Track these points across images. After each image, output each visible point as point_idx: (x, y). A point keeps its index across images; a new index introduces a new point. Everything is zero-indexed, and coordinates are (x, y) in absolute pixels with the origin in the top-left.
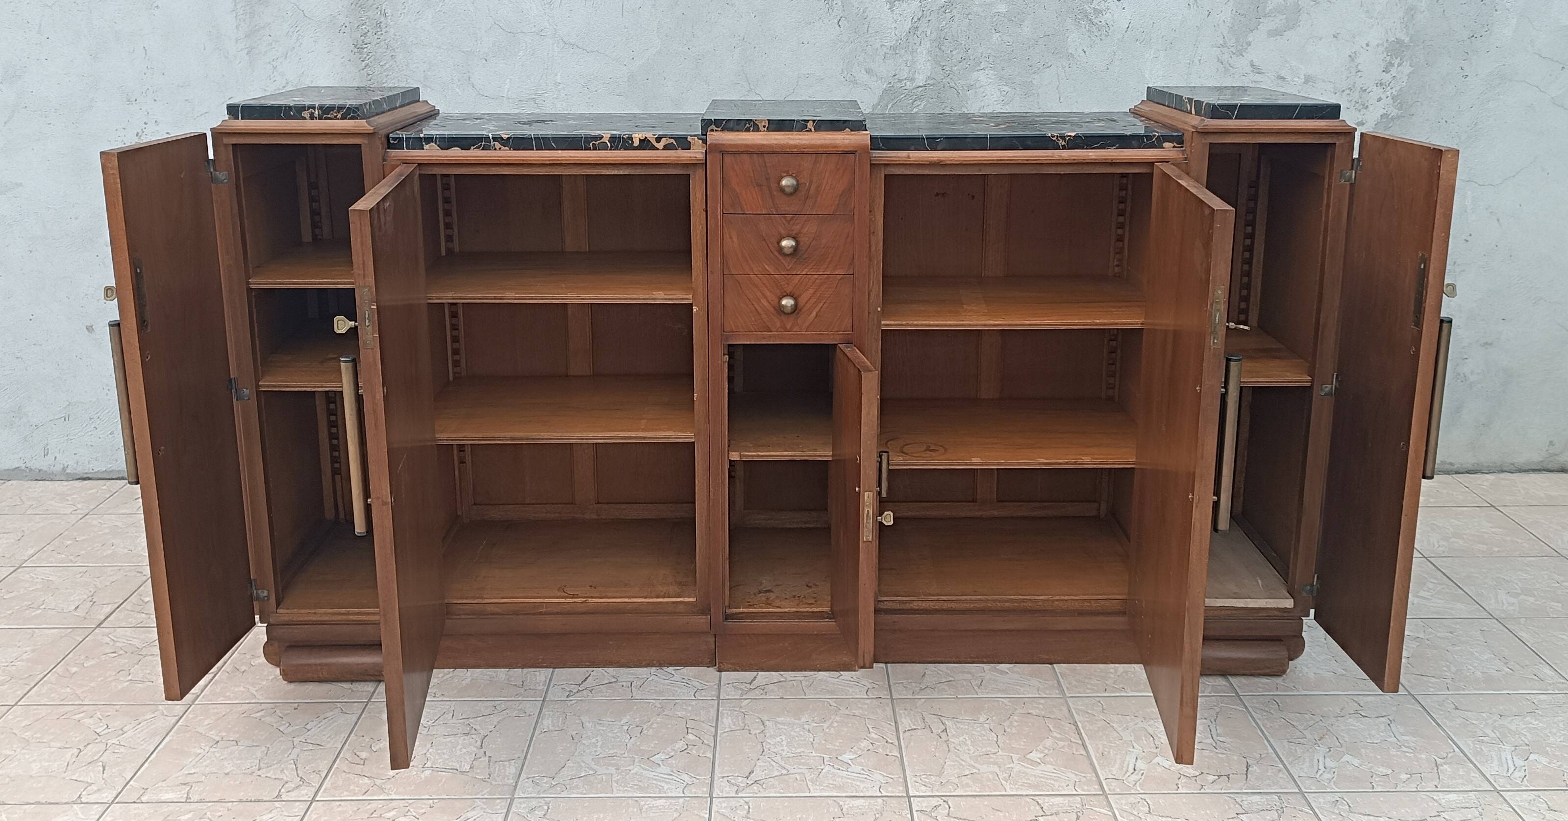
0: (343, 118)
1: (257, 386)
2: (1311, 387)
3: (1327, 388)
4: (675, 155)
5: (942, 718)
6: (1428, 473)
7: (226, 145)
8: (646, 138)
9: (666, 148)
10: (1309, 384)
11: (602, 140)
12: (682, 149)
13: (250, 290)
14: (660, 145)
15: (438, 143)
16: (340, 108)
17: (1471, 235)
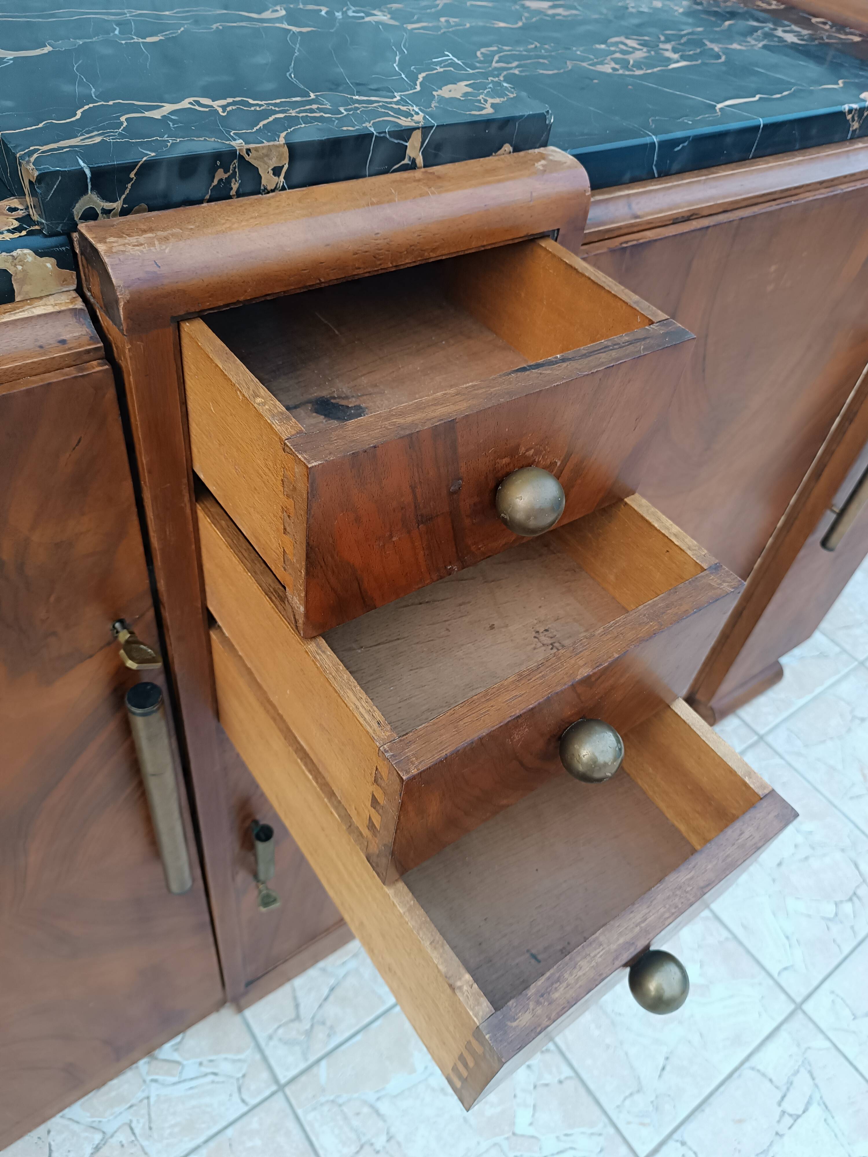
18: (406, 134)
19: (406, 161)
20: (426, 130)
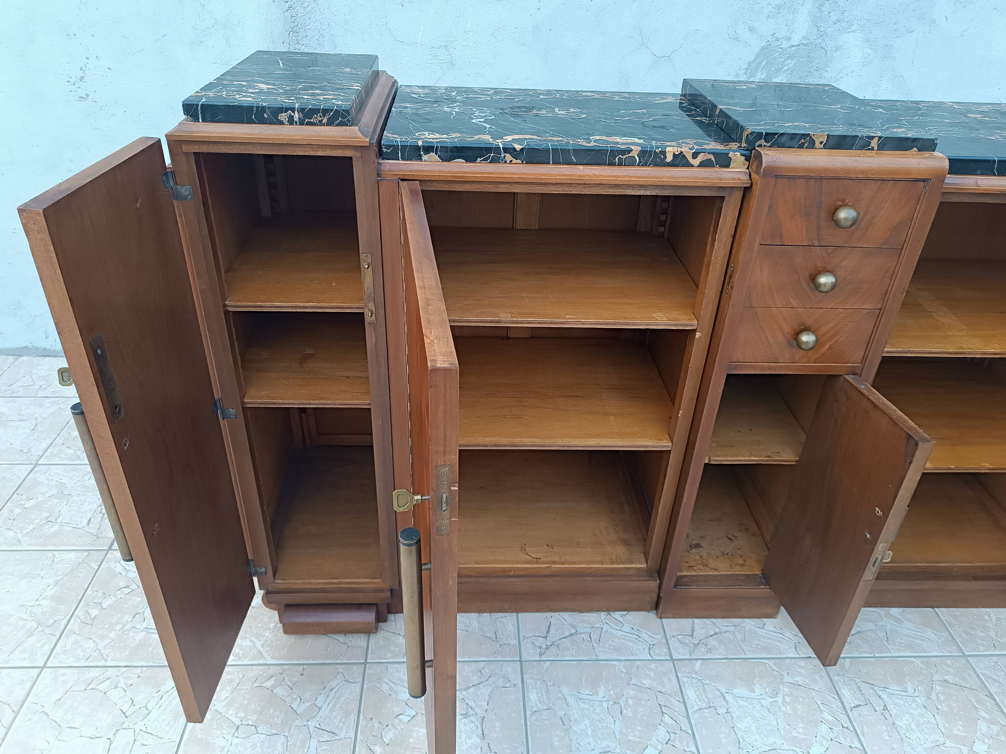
0: (330, 123)
1: (243, 403)
4: (715, 175)
5: (875, 688)
7: (187, 154)
8: (682, 152)
9: (702, 165)
11: (630, 155)
12: (720, 166)
13: (227, 313)
14: (696, 162)
15: (439, 153)
16: (325, 111)
18: (872, 138)
19: (870, 147)
20: (880, 138)
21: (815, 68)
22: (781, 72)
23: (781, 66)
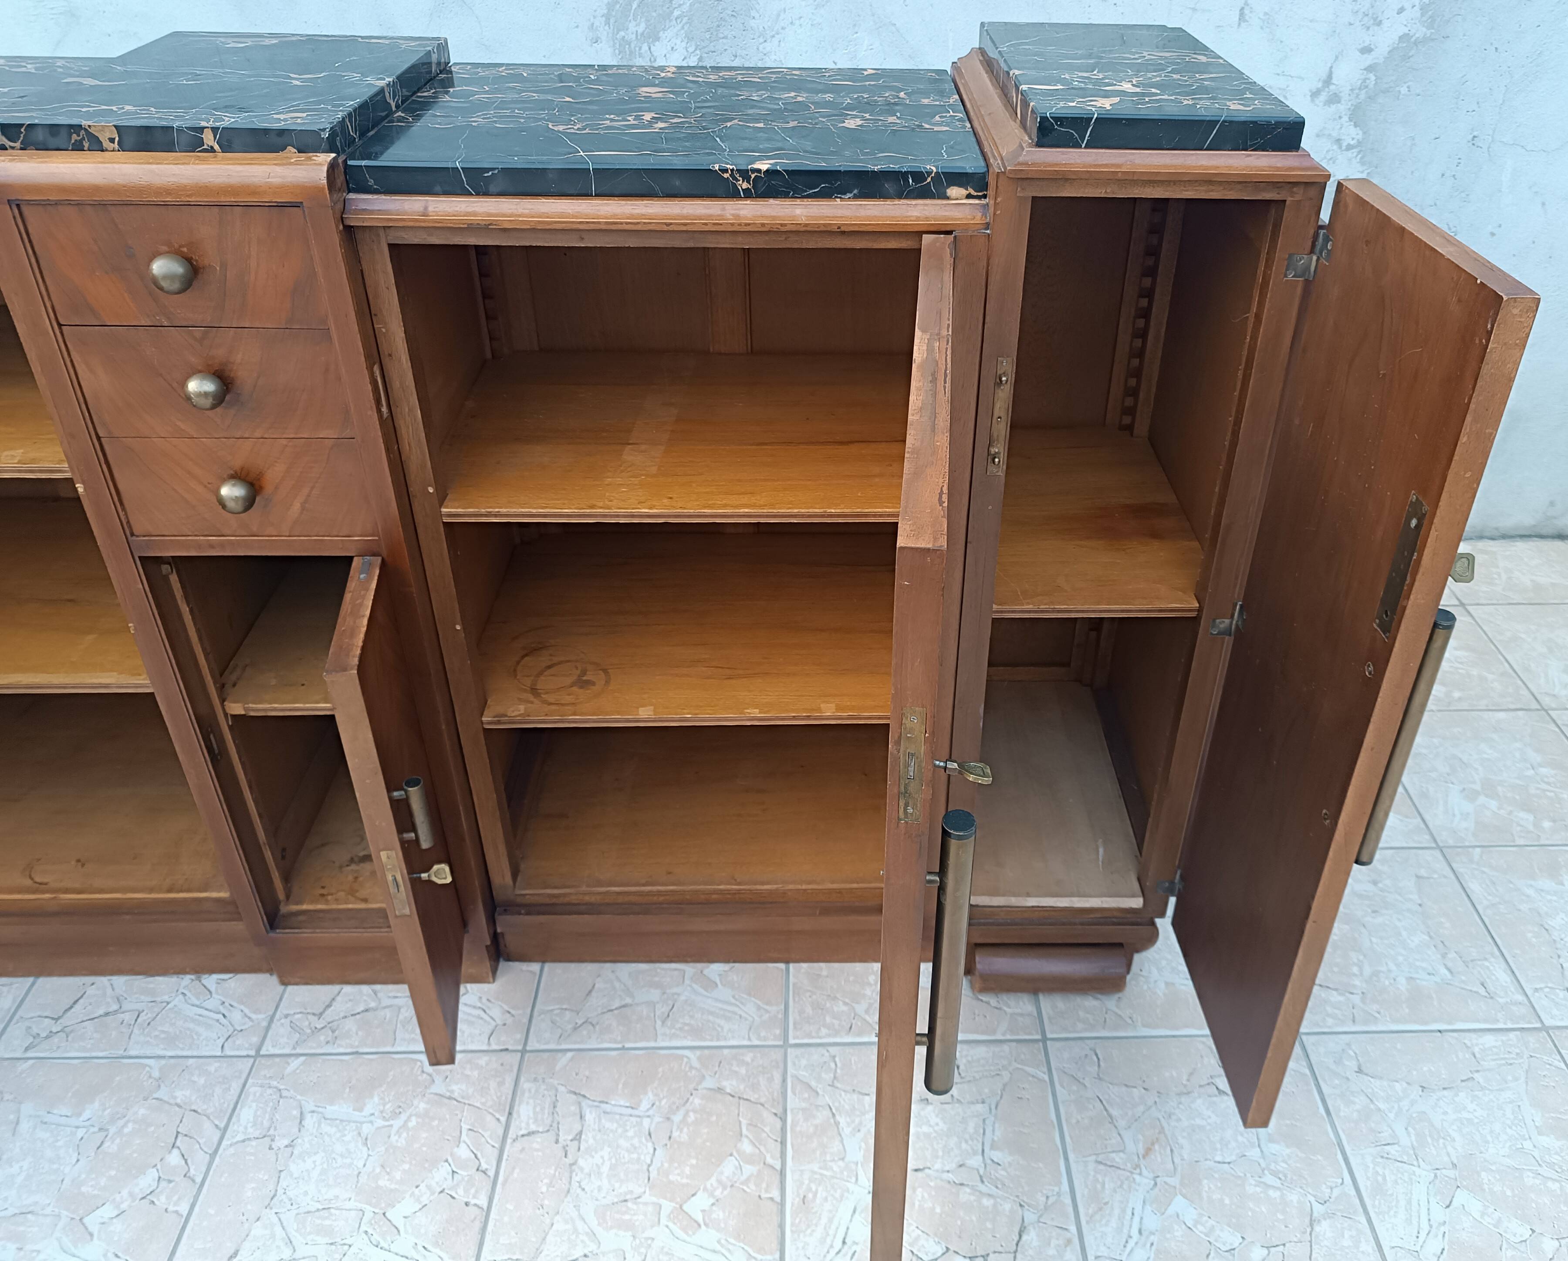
2: (1196, 620)
3: (1224, 623)
5: (583, 1103)
6: (1364, 858)
10: (1194, 614)
17: (1500, 226)
18: (201, 130)
19: (206, 147)
20: (215, 130)
21: (730, 13)
22: (671, 21)
23: (668, 10)
